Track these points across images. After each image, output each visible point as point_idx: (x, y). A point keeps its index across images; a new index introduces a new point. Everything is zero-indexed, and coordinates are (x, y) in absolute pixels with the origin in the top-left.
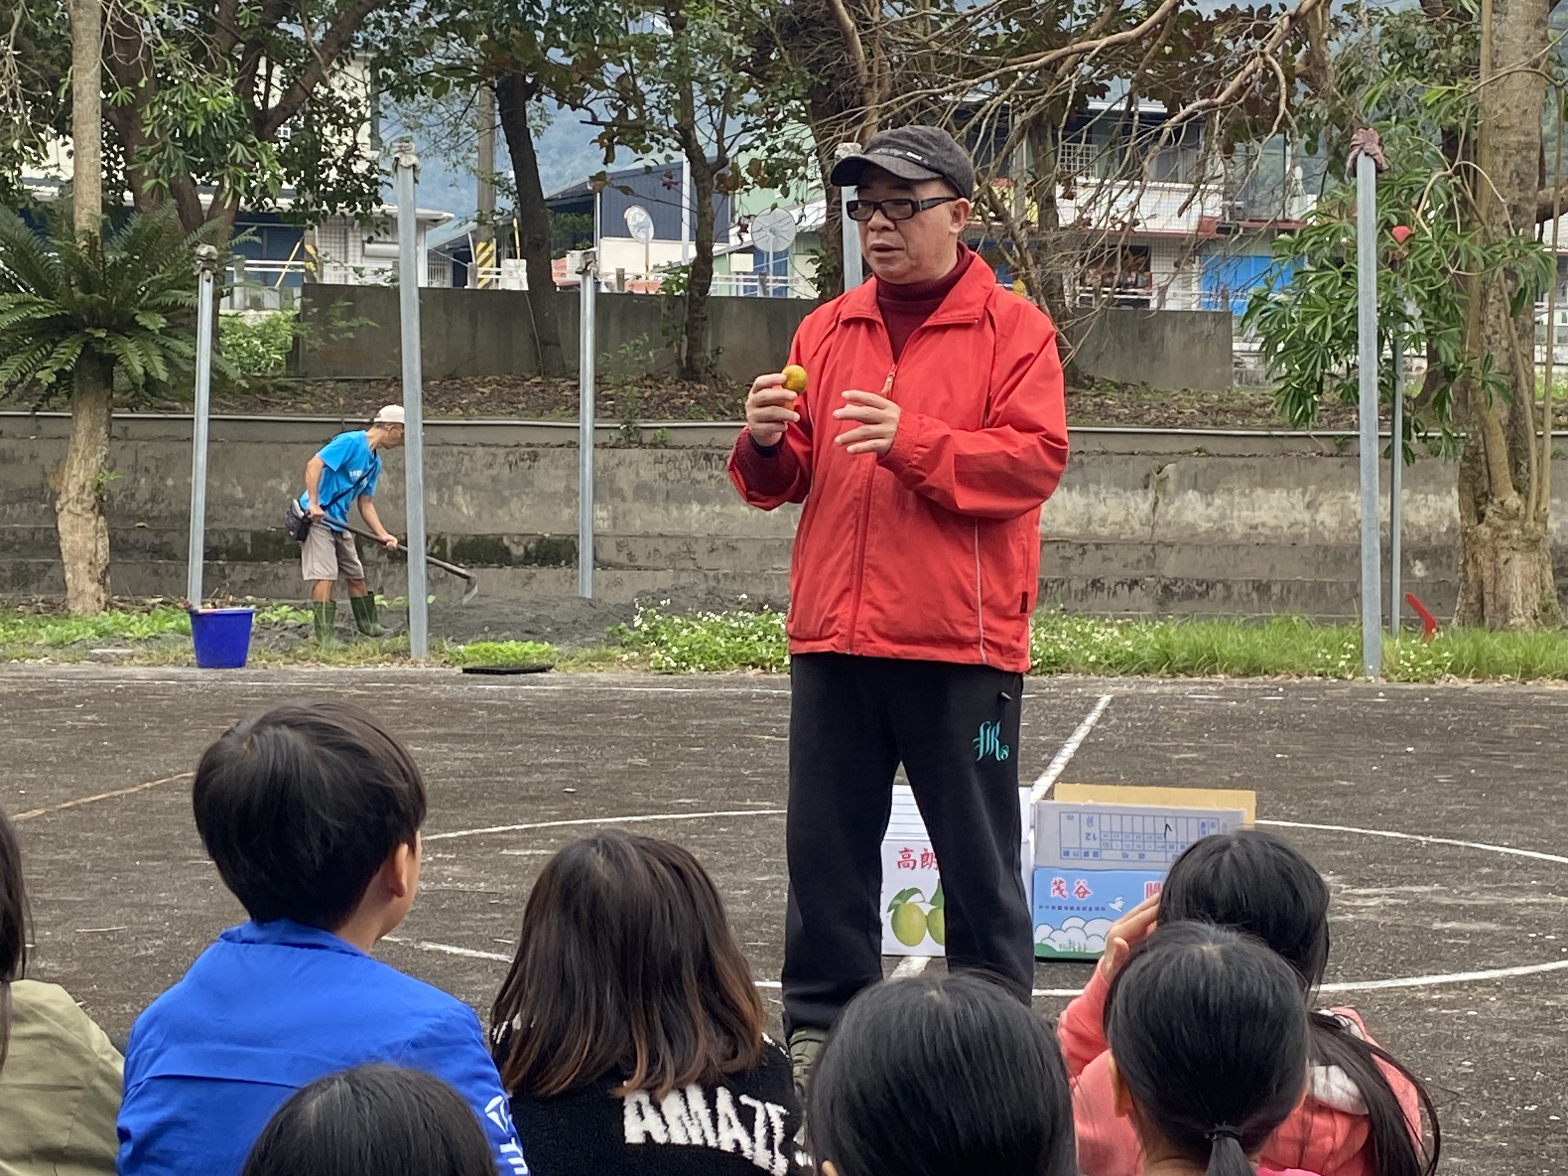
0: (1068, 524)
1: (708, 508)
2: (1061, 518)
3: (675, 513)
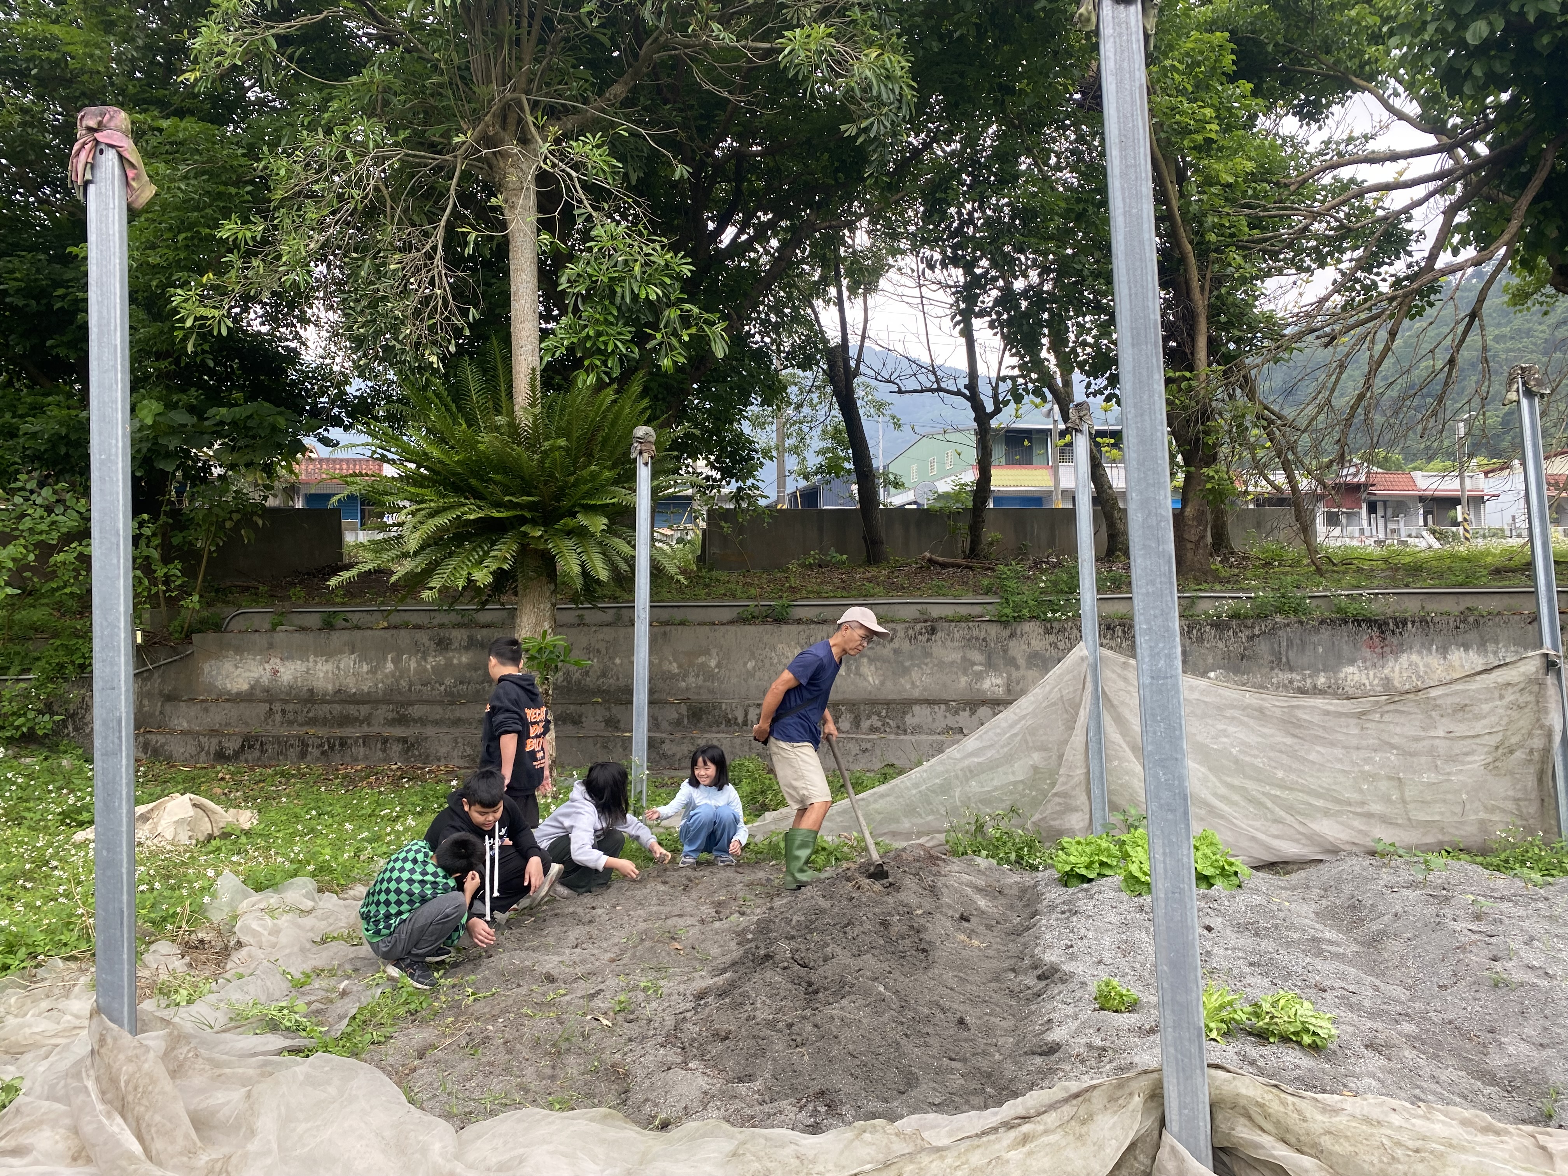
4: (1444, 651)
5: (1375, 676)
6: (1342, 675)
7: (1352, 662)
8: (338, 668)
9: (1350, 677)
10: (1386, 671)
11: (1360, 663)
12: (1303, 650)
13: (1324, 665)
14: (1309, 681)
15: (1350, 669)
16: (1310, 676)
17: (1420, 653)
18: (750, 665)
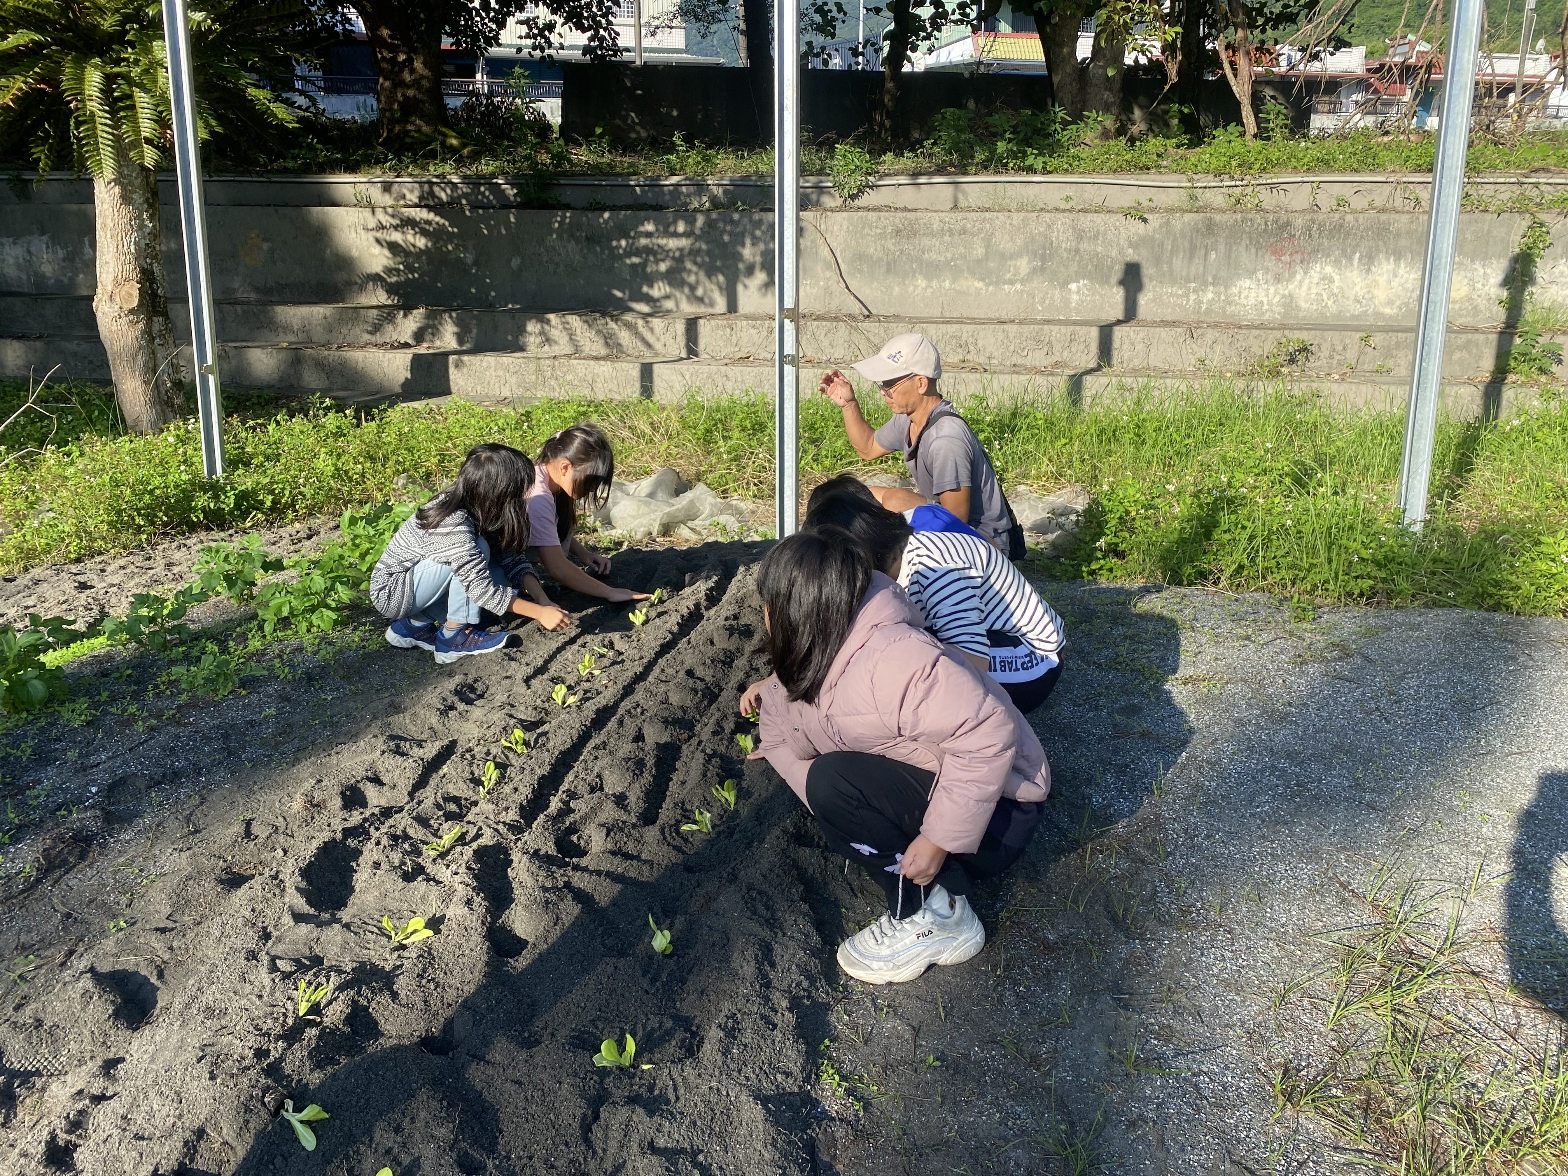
0: (1390, 303)
1: (934, 283)
2: (1381, 295)
3: (897, 289)
4: (1369, 259)
5: (1276, 293)
6: (1235, 290)
7: (1251, 273)
8: (29, 252)
9: (1245, 293)
10: (1291, 287)
11: (1260, 275)
12: (1191, 257)
13: (1215, 278)
14: (1192, 297)
15: (1247, 283)
16: (1195, 291)
17: (1337, 263)
18: (515, 263)
